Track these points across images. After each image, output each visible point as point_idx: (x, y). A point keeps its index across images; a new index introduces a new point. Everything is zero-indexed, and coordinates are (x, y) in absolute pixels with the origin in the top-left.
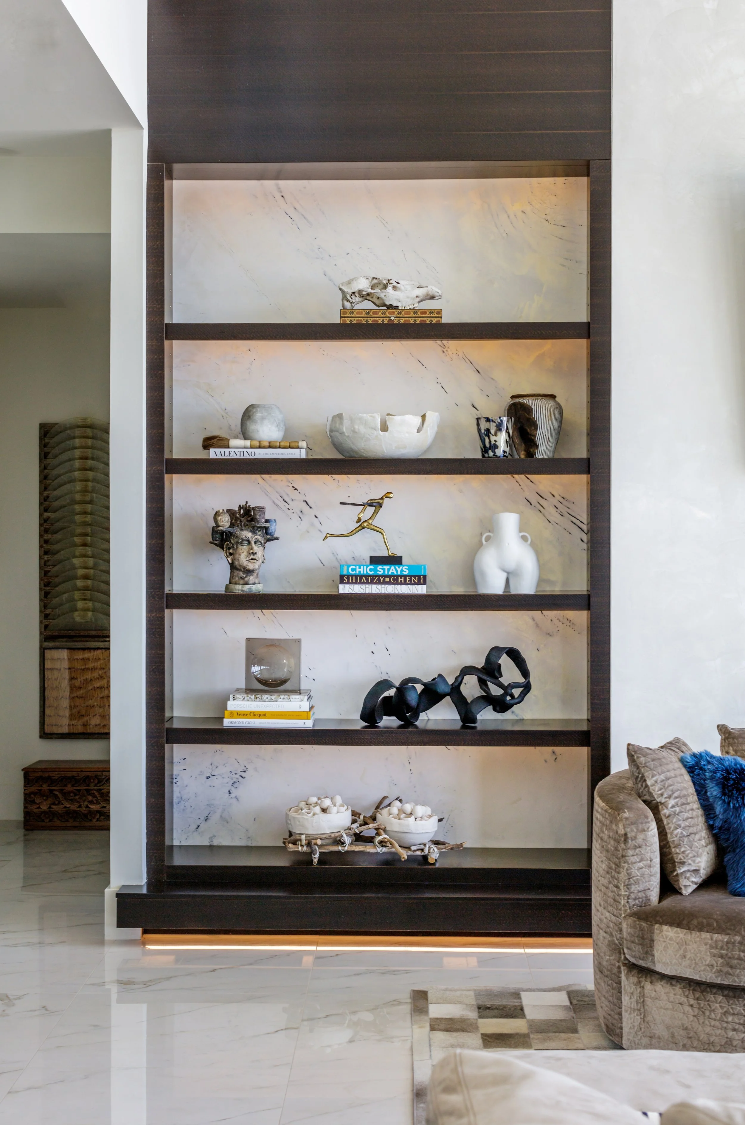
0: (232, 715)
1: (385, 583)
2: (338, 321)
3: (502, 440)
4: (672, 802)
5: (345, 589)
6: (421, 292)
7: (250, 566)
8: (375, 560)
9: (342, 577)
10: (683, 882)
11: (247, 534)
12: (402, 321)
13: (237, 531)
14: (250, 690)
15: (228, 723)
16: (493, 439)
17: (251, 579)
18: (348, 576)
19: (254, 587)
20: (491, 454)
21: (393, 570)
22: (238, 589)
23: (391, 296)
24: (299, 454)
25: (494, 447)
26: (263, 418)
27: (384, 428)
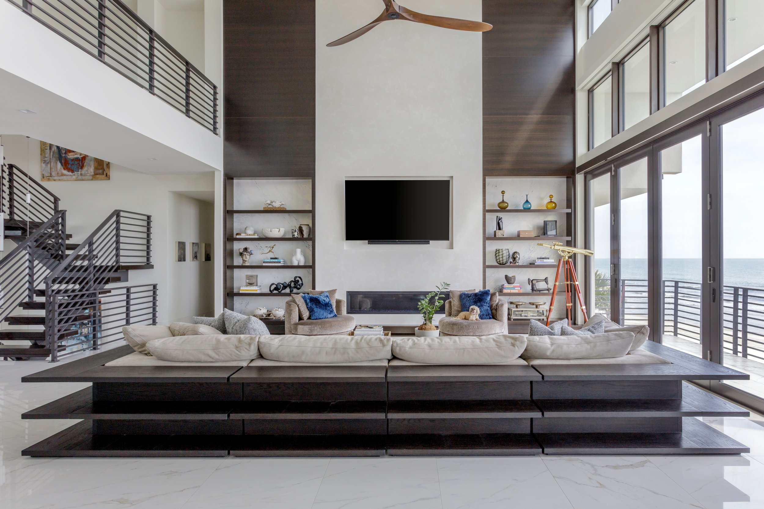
0: (241, 290)
1: (272, 263)
2: (263, 210)
3: (296, 234)
4: (301, 304)
5: (264, 264)
6: (280, 203)
7: (246, 260)
8: (271, 258)
9: (264, 262)
10: (304, 318)
11: (245, 253)
12: (276, 209)
13: (243, 253)
14: (247, 286)
15: (241, 292)
16: (294, 233)
17: (246, 262)
18: (265, 262)
19: (247, 264)
20: (294, 237)
21: (276, 260)
22: (244, 264)
23: (274, 204)
24: (256, 237)
25: (294, 235)
26: (248, 229)
27: (271, 231)
